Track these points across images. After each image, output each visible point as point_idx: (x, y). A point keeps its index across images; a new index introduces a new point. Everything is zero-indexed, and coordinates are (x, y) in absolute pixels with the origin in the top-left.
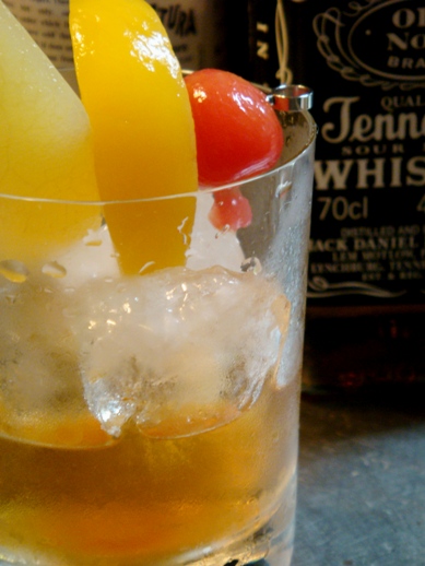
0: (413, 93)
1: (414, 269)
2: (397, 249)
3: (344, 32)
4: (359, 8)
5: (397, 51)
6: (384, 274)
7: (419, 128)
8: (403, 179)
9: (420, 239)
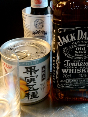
1: (78, 84)
2: (75, 81)
3: (68, 51)
4: (71, 47)
5: (76, 54)
6: (73, 85)
7: (79, 65)
8: (76, 72)
9: (79, 80)
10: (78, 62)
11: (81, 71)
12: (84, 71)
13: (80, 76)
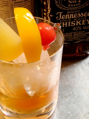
0: (73, 11)
1: (72, 39)
2: (69, 36)
6: (67, 40)
7: (73, 16)
8: (70, 25)
9: (73, 34)
10: (72, 14)
11: (76, 24)
12: (78, 24)
13: (74, 29)
